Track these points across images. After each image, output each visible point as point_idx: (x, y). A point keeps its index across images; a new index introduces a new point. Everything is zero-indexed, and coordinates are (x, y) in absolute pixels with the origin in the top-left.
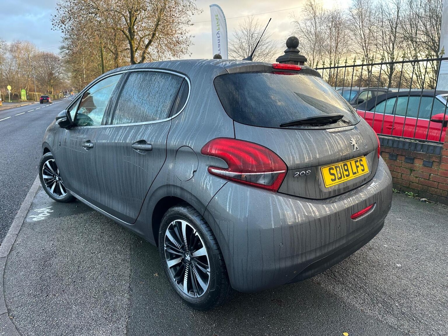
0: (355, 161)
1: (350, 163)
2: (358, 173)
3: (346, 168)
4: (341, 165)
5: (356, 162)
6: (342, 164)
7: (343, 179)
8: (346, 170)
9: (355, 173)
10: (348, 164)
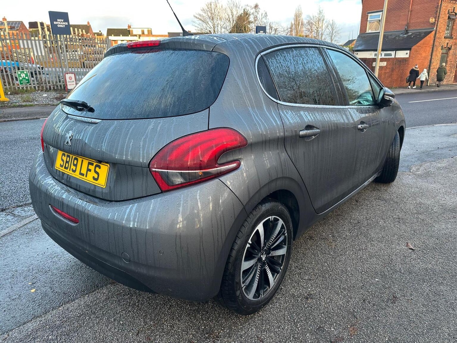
0: (89, 162)
1: (82, 161)
2: (86, 176)
3: (75, 163)
4: (72, 157)
5: (90, 164)
6: (74, 157)
7: (68, 170)
8: (74, 165)
9: (83, 175)
10: (80, 160)
